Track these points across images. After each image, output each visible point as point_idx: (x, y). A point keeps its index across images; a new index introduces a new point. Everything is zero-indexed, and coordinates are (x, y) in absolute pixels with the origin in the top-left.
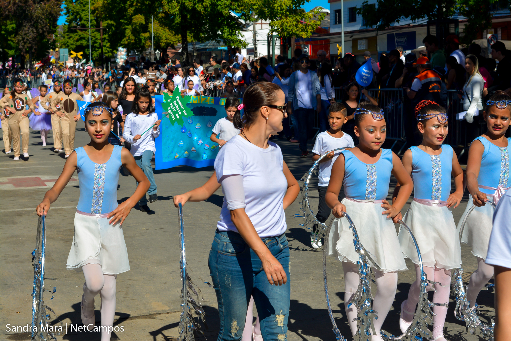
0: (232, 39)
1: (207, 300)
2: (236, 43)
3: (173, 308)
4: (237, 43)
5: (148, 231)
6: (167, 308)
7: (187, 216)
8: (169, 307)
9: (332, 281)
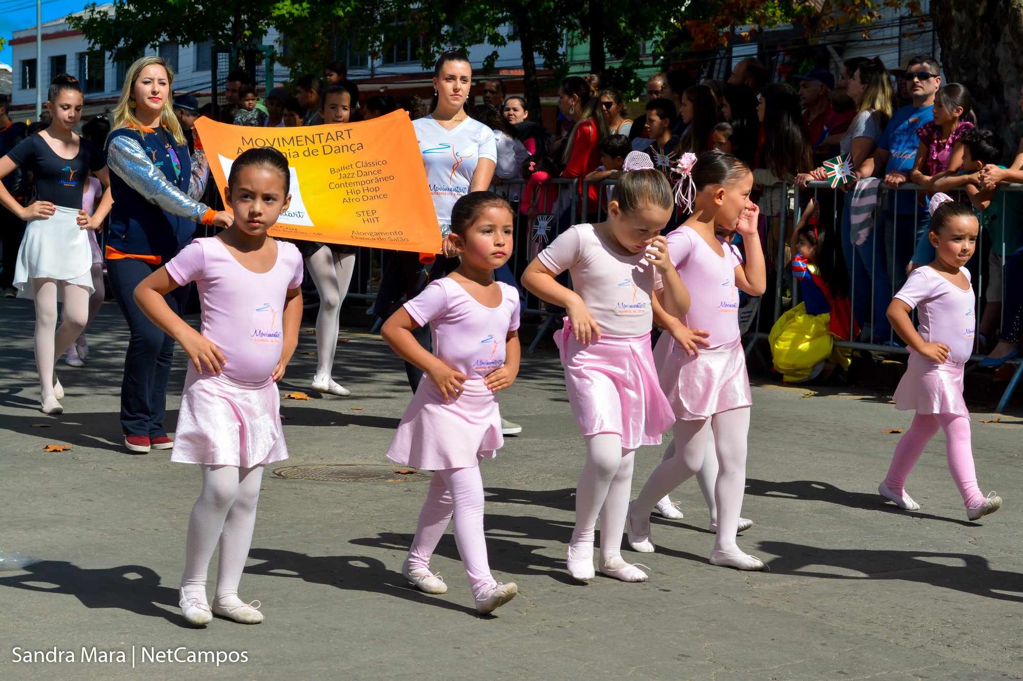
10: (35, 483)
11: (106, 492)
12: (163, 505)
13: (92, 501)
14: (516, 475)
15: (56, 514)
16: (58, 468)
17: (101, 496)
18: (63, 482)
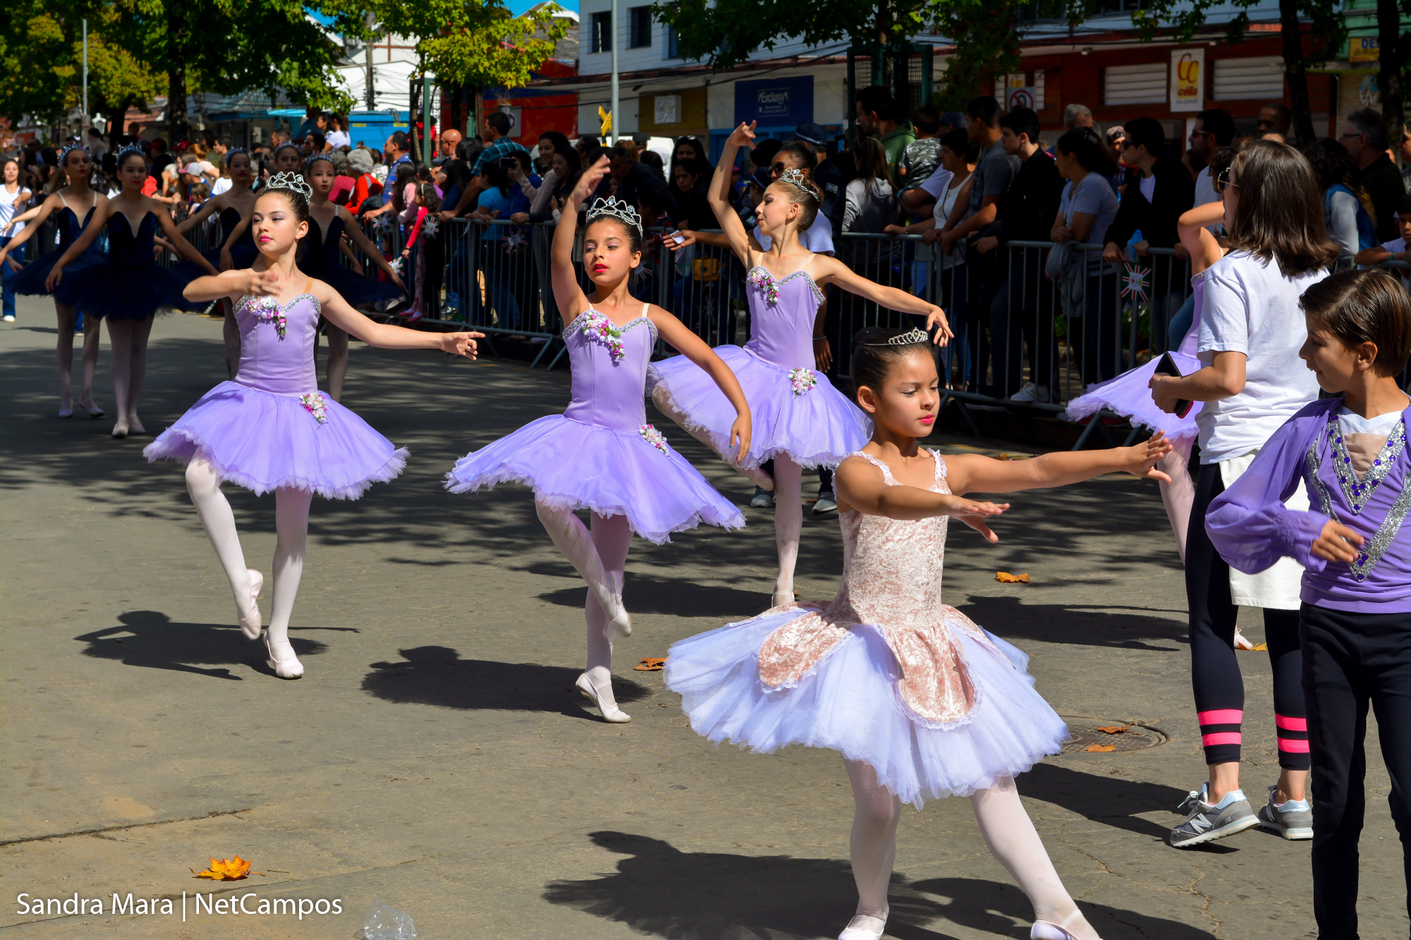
0: (312, 86)
1: (256, 792)
2: (321, 97)
3: (163, 811)
4: (325, 100)
5: (86, 607)
6: (147, 813)
7: (195, 568)
8: (155, 809)
9: (593, 740)
10: (608, 754)
11: (703, 772)
12: (780, 797)
13: (685, 788)
14: (1266, 741)
15: (636, 813)
16: (640, 724)
17: (697, 779)
18: (646, 752)
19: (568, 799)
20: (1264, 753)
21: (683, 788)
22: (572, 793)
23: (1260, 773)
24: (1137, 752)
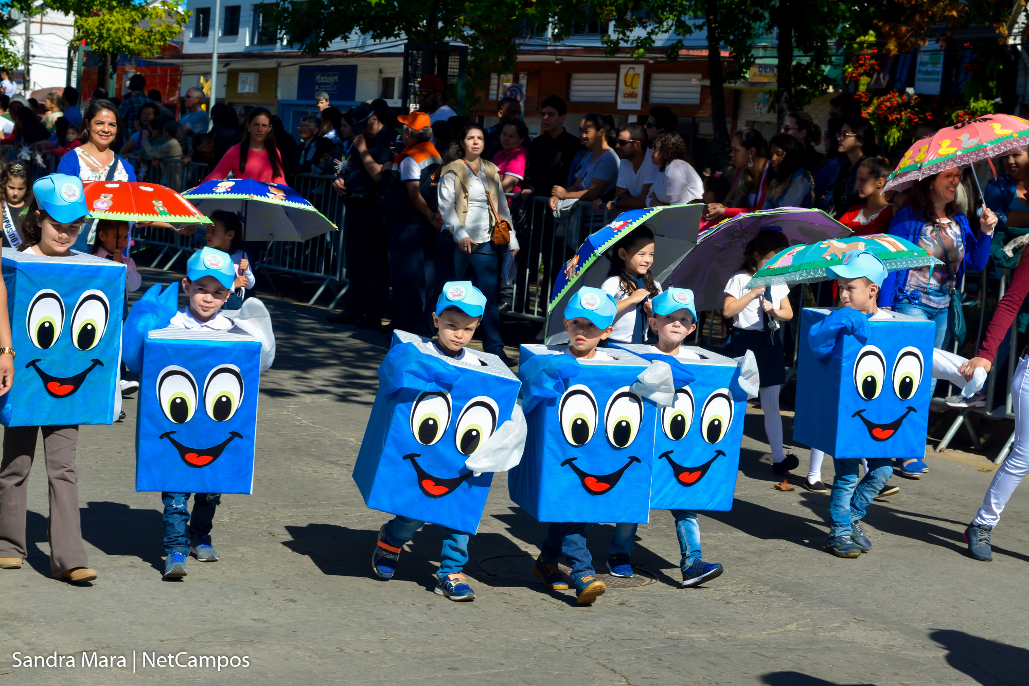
10: (234, 571)
15: (259, 620)
16: (257, 548)
17: (305, 595)
18: (262, 571)
19: (206, 606)
20: (732, 594)
21: (295, 601)
22: (208, 602)
23: (733, 610)
24: (636, 588)
